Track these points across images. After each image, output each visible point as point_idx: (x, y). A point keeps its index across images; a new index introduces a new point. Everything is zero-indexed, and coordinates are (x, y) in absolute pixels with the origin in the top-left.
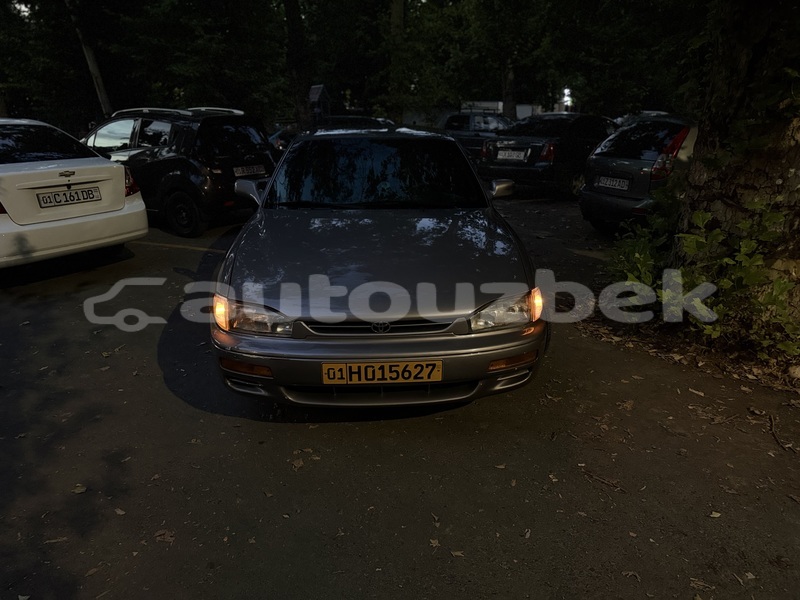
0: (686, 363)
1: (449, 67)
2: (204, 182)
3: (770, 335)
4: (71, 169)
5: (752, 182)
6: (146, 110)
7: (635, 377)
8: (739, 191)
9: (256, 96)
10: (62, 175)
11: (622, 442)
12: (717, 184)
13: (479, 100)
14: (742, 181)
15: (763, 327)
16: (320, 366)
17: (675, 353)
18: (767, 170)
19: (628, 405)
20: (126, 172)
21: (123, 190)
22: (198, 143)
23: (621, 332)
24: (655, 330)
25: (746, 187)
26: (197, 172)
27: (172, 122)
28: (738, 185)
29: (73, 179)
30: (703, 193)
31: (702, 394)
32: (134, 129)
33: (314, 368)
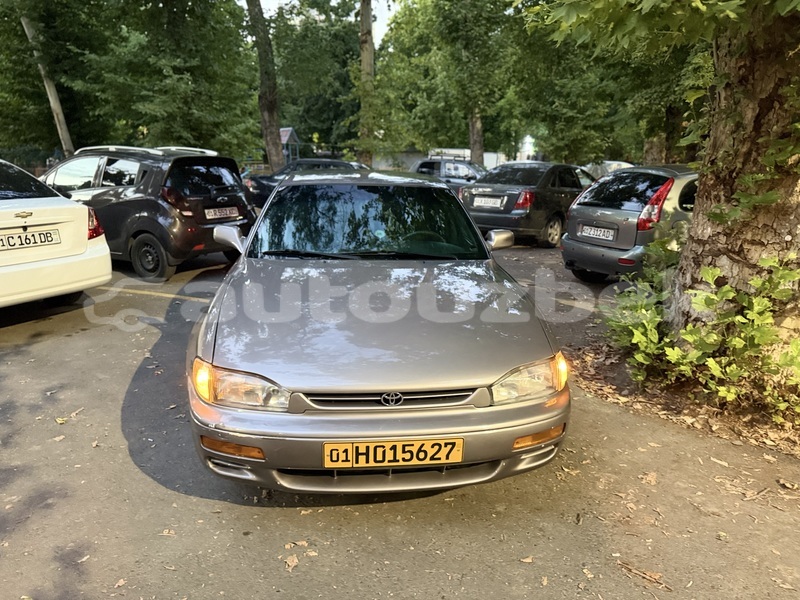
0: (699, 427)
1: (416, 115)
2: (173, 224)
3: (783, 397)
4: (28, 210)
5: (759, 237)
6: (112, 148)
7: (652, 444)
8: (746, 246)
9: (224, 136)
10: (17, 216)
11: (653, 525)
12: (723, 239)
13: (446, 147)
14: (749, 236)
15: (775, 387)
16: (322, 446)
17: (685, 415)
18: (775, 226)
19: (652, 477)
20: (89, 213)
21: (86, 233)
22: (168, 184)
23: (625, 392)
24: (662, 390)
25: (753, 242)
26: (165, 214)
27: (139, 161)
28: (745, 241)
29: (29, 221)
30: (707, 247)
31: (726, 464)
32: (99, 167)
33: (316, 449)
